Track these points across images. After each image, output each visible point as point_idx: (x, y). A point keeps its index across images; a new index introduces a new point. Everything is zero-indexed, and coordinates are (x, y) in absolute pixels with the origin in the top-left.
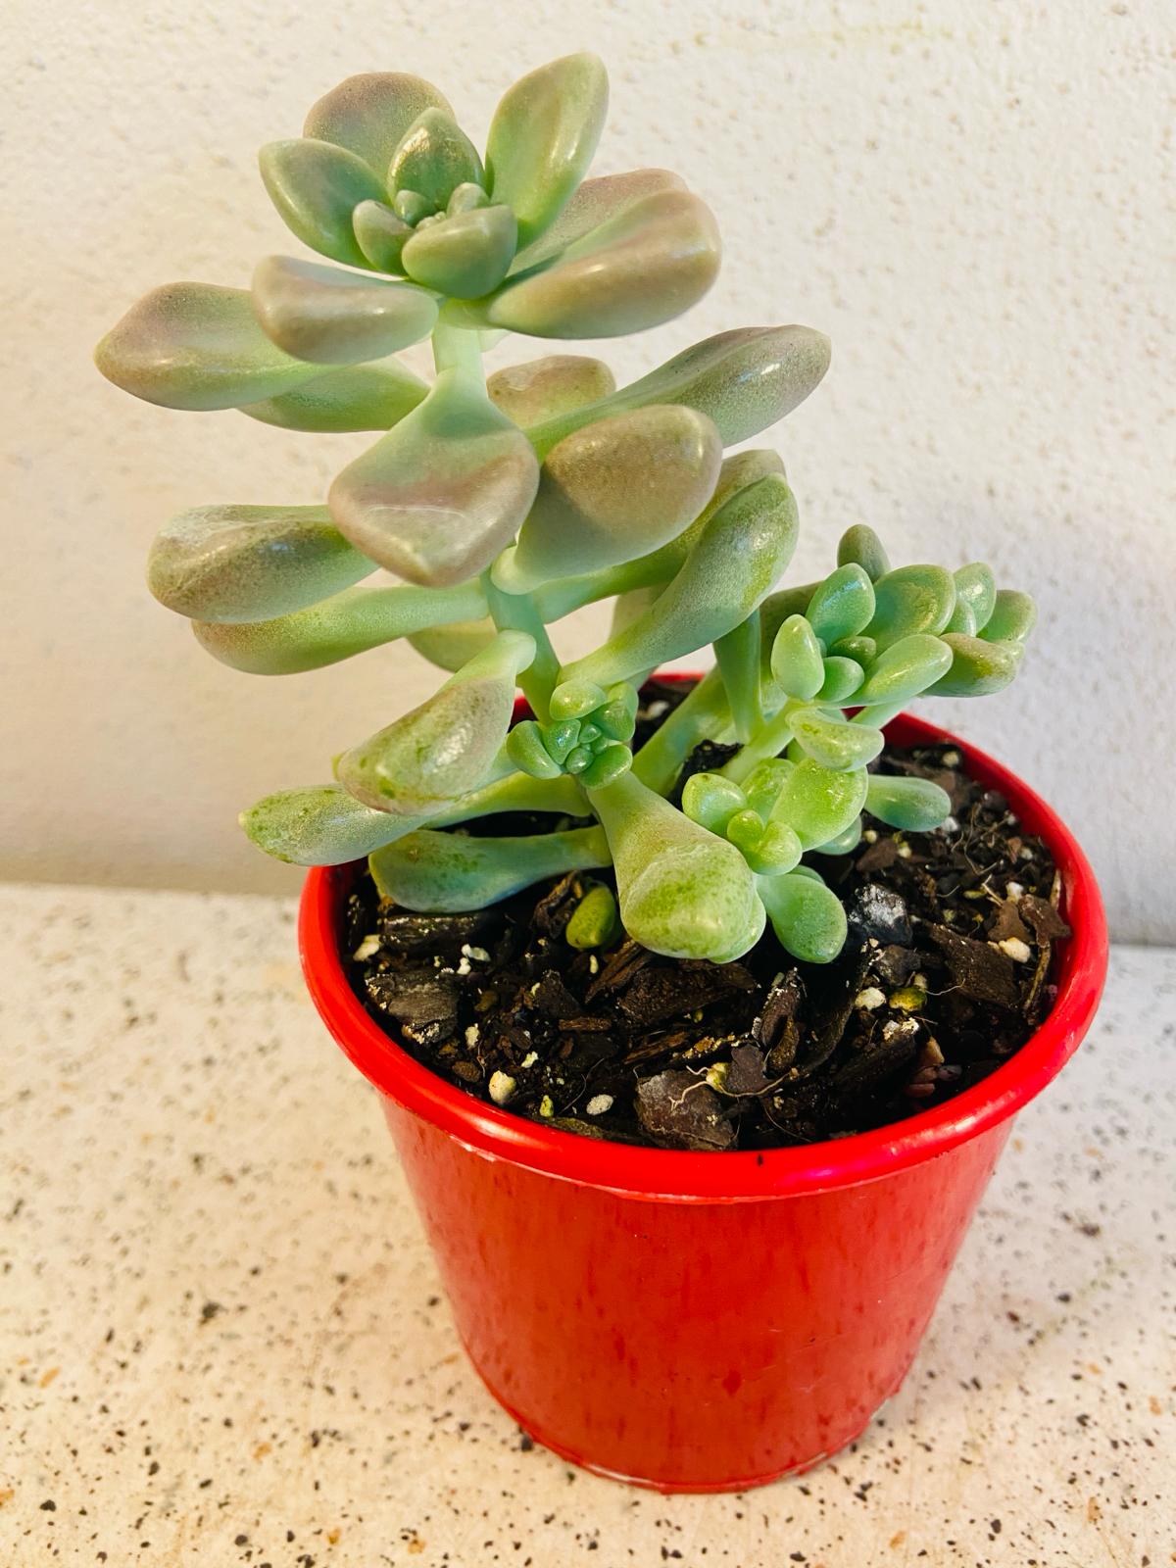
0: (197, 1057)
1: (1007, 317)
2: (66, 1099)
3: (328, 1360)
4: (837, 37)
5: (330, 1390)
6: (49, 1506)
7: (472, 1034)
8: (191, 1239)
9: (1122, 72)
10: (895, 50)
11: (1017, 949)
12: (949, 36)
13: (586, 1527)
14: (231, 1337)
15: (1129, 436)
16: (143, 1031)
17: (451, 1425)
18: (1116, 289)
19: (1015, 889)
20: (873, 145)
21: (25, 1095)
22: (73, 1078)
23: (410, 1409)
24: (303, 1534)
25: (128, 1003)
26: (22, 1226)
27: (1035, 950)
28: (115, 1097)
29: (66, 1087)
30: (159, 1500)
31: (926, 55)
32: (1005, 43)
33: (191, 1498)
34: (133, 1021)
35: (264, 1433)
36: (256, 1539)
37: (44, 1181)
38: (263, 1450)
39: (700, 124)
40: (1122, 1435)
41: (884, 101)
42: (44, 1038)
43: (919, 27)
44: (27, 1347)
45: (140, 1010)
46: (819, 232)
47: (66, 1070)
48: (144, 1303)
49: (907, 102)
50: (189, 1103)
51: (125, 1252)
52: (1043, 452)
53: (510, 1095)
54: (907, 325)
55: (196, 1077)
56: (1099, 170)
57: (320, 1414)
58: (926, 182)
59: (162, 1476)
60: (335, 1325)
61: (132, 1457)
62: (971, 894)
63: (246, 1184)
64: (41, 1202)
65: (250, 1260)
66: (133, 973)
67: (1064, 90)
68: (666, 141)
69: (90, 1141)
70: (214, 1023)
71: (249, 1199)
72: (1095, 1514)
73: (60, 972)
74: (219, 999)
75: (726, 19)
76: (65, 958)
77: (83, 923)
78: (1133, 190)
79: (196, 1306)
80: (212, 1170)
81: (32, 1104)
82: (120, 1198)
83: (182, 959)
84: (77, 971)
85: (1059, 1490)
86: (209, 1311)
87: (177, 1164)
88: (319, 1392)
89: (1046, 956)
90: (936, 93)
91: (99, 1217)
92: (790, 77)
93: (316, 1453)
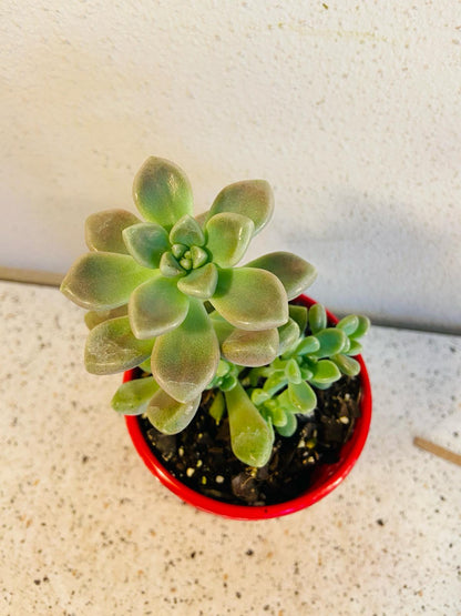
0: (68, 362)
1: (384, 141)
2: (24, 378)
3: (124, 475)
4: (339, 34)
5: (125, 485)
6: (44, 524)
7: (181, 452)
8: (76, 433)
9: (450, 65)
10: (362, 42)
11: (345, 420)
12: (385, 40)
13: (201, 528)
14: (93, 468)
15: (420, 184)
16: (46, 351)
17: (162, 497)
18: (427, 138)
19: (347, 396)
20: (345, 76)
21: (9, 376)
22: (25, 370)
23: (149, 492)
24: (121, 531)
25: (40, 338)
26: (18, 428)
27: (350, 420)
28: (41, 378)
29: (24, 373)
30: (77, 522)
31: (374, 46)
32: (407, 47)
33: (86, 522)
34: (43, 346)
35: (106, 500)
36: (108, 533)
37: (22, 411)
38: (106, 505)
39: (276, 58)
40: (351, 501)
41: (353, 61)
42: (12, 352)
43: (373, 35)
44: (28, 472)
45: (44, 341)
46: (318, 104)
47: (23, 366)
48: (63, 457)
49: (362, 62)
50: (68, 381)
51: (55, 438)
52: (387, 185)
53: (193, 475)
54: (346, 139)
55: (68, 370)
56: (432, 97)
57: (123, 493)
58: (364, 92)
59: (78, 515)
60: (125, 464)
61: (66, 508)
62: (334, 398)
63: (91, 414)
64: (23, 419)
65: (96, 441)
66: (40, 325)
67: (426, 67)
68: (261, 62)
69: (36, 395)
70: (72, 348)
71: (93, 419)
72: (340, 525)
73: (12, 323)
74: (73, 338)
75: (293, 19)
76: (12, 316)
77: (16, 300)
78: (443, 106)
79: (81, 458)
80: (79, 408)
81: (12, 381)
82: (50, 418)
83: (57, 319)
84: (17, 322)
85: (331, 518)
86: (85, 459)
87: (67, 406)
88: (122, 487)
89: (353, 422)
90: (375, 61)
91: (43, 425)
92: (316, 46)
93: (123, 506)
